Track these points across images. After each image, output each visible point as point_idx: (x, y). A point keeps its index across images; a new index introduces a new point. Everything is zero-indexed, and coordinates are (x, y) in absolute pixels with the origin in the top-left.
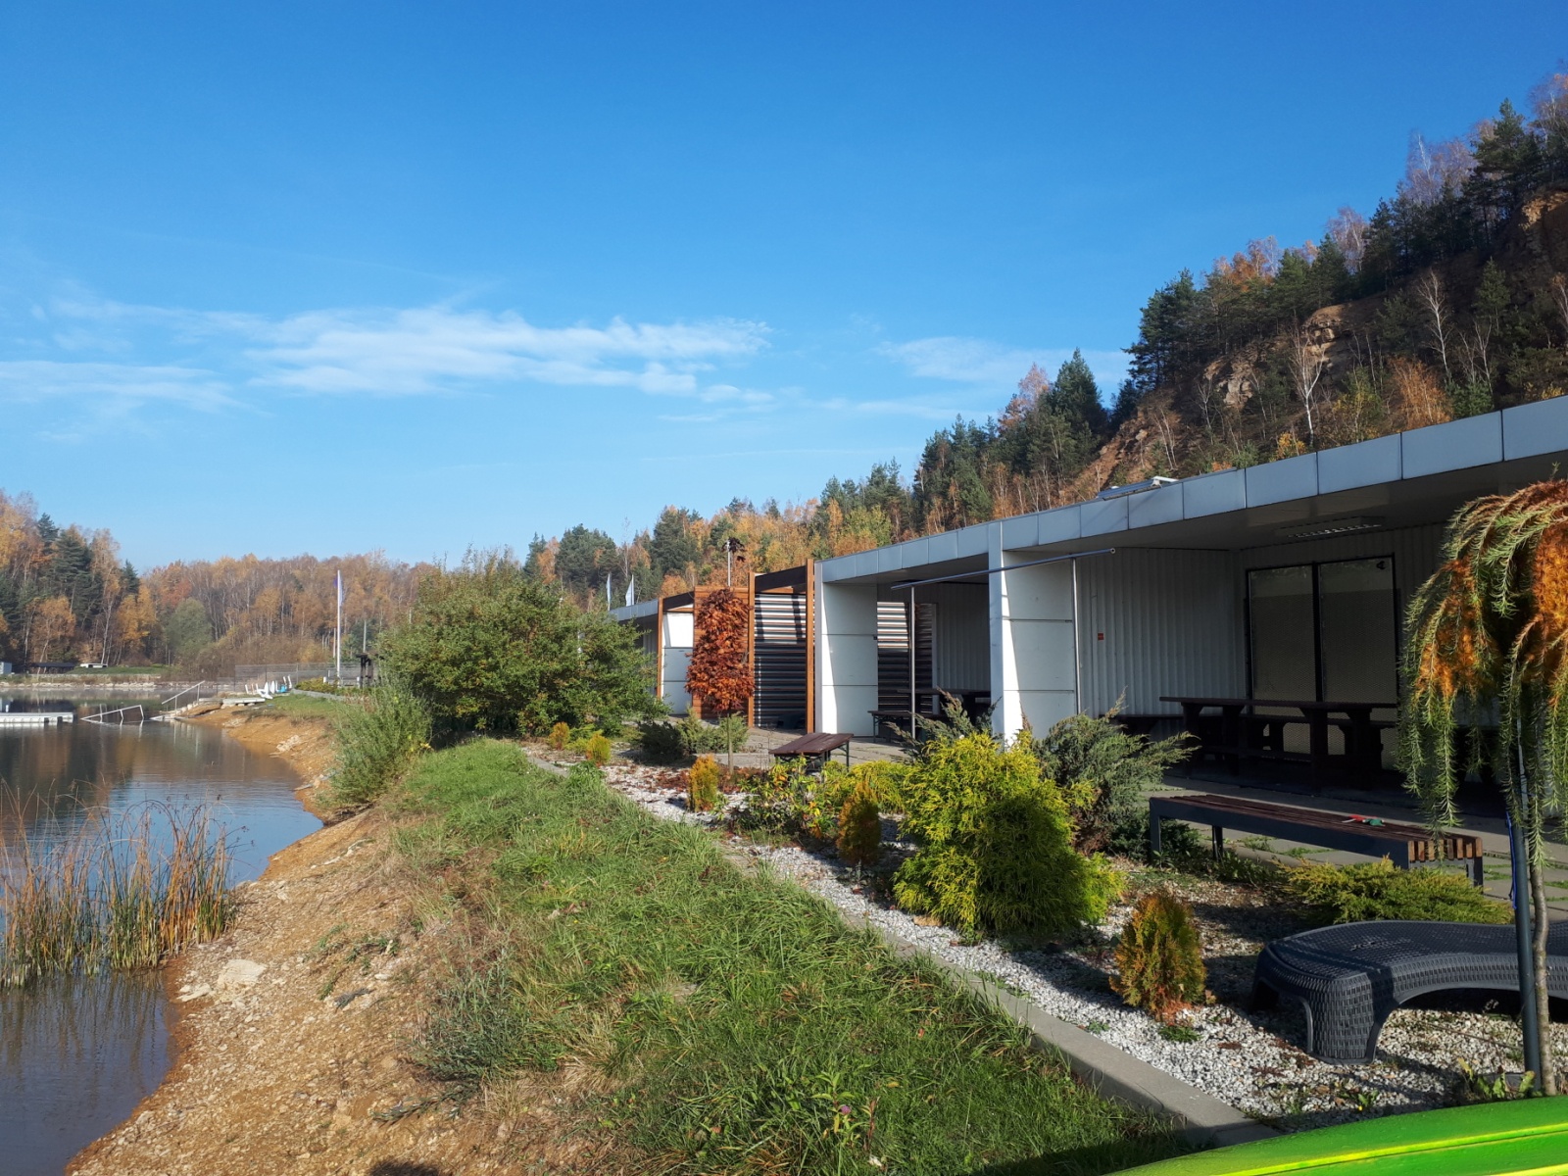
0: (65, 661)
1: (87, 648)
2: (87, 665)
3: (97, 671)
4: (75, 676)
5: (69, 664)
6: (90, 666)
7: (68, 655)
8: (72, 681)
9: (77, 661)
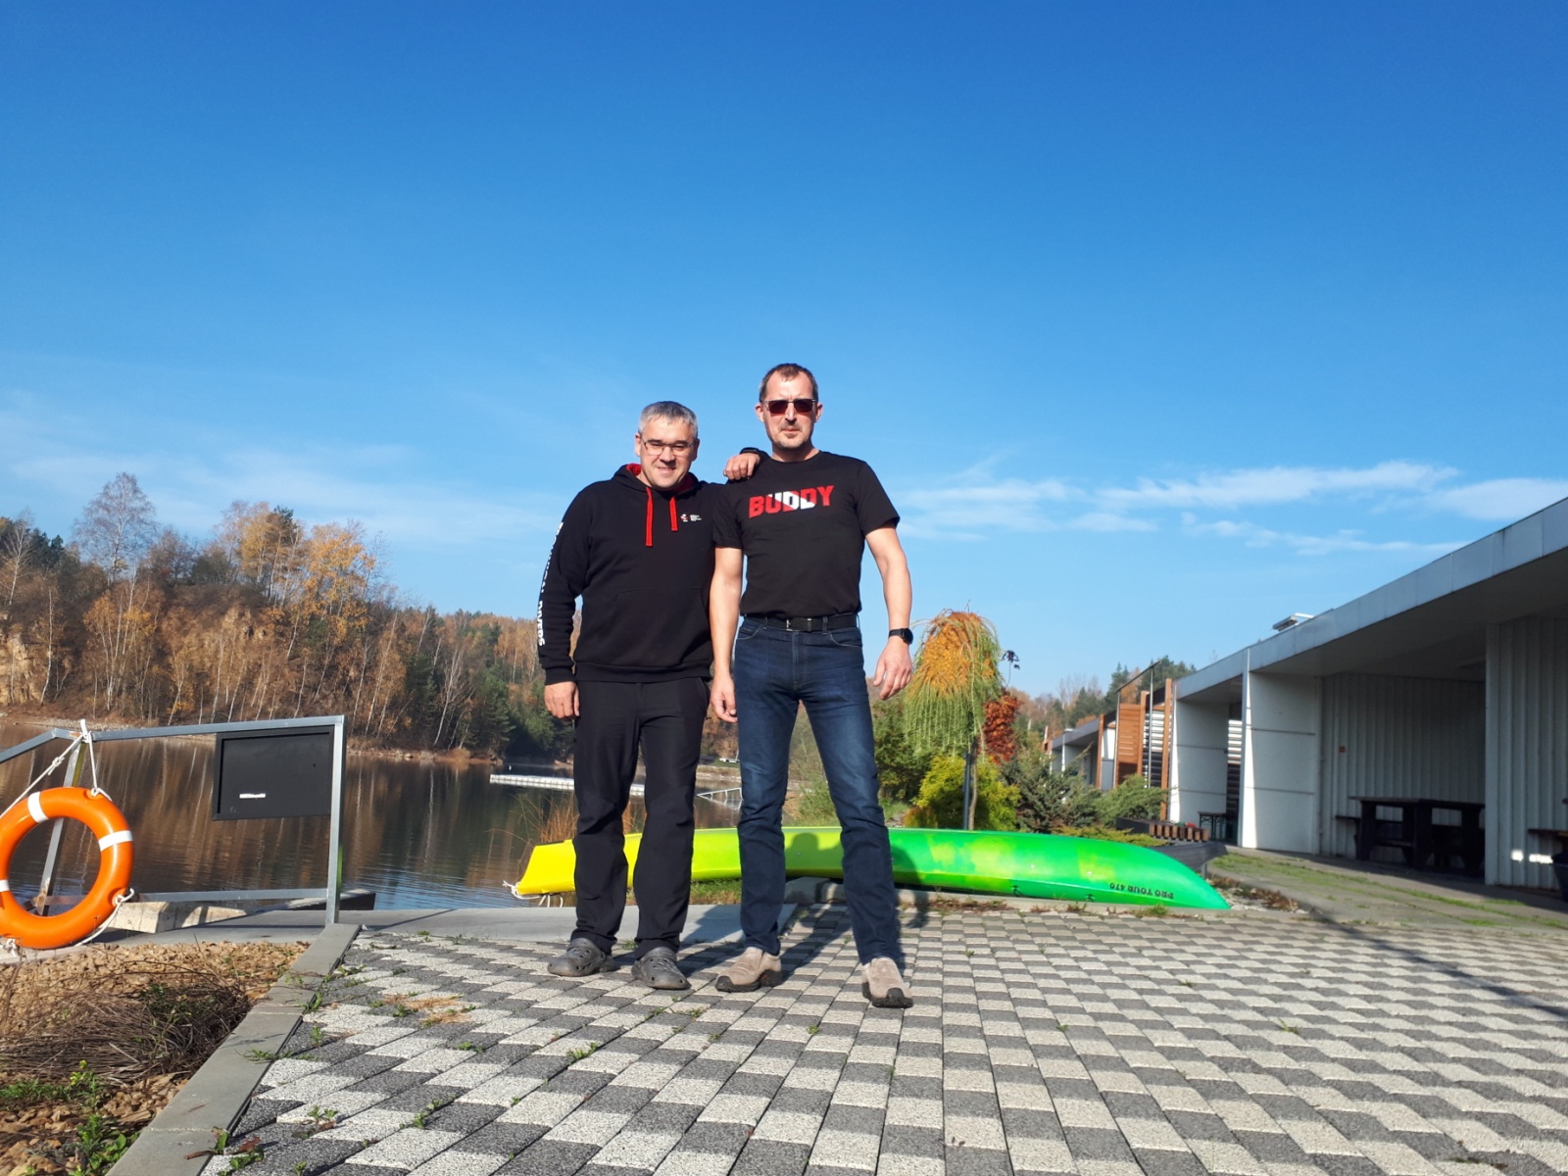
0: (709, 755)
1: (726, 744)
2: (724, 760)
3: (732, 765)
4: (714, 767)
5: (710, 758)
6: (727, 761)
7: (711, 749)
8: (712, 772)
9: (716, 756)
